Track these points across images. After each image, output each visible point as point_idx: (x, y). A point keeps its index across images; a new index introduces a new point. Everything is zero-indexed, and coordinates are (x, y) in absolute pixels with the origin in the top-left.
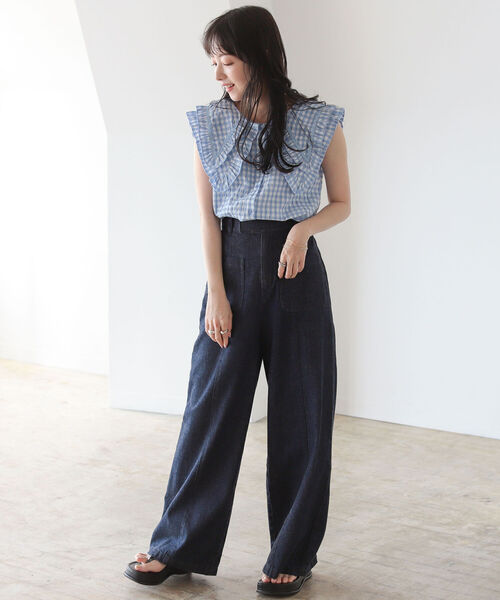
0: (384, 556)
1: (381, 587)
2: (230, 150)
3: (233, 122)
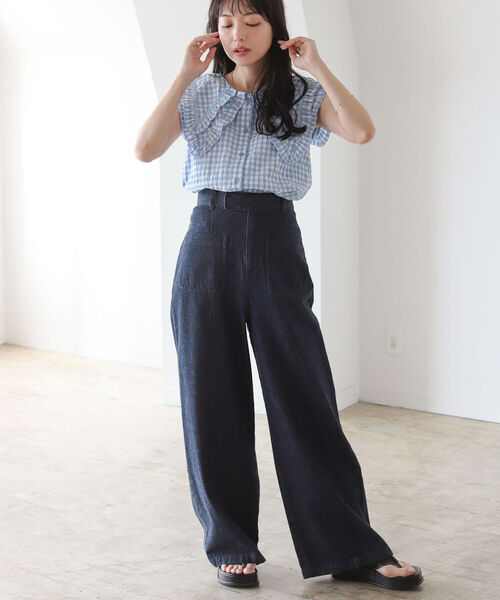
0: (472, 569)
2: (214, 117)
3: (220, 91)
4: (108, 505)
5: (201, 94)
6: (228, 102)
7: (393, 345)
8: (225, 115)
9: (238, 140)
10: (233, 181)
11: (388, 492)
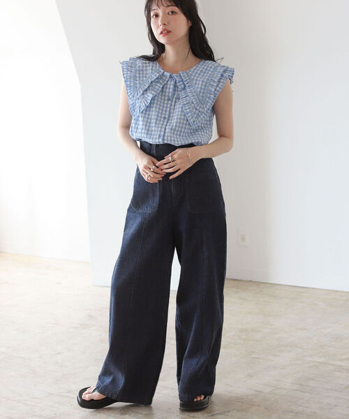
0: (301, 385)
1: (301, 408)
2: (146, 88)
3: (152, 70)
4: (59, 353)
5: (139, 71)
6: (157, 78)
7: (243, 239)
8: (154, 88)
9: (163, 107)
10: (158, 137)
11: (243, 337)
